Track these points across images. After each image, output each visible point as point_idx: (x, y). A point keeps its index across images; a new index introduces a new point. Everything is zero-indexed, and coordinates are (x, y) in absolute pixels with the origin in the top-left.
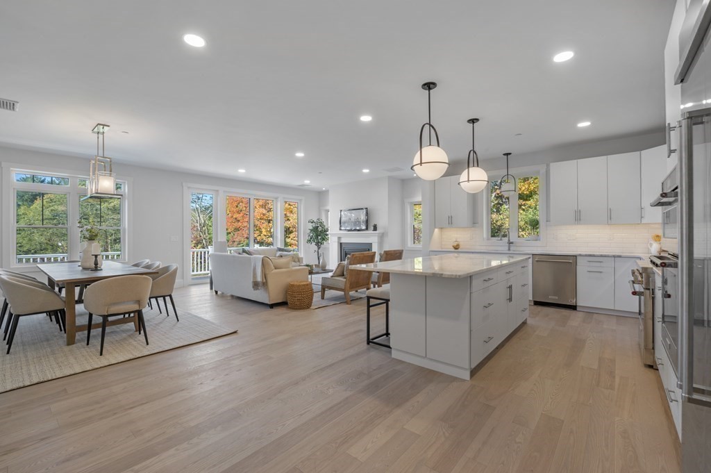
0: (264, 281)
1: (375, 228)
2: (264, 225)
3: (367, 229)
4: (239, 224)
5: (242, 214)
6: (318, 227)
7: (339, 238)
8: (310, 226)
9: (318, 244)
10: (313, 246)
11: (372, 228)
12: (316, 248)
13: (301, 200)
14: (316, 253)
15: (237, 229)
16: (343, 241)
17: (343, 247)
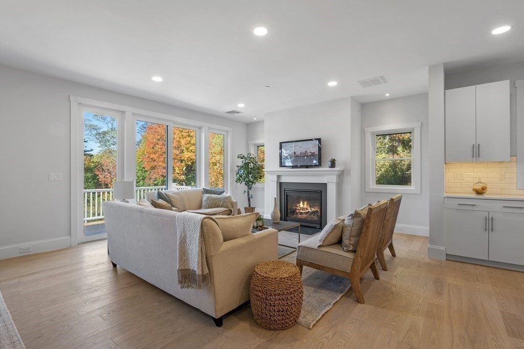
0: (206, 271)
1: (333, 164)
2: (178, 164)
3: (320, 165)
4: (156, 163)
5: (157, 155)
6: (248, 163)
7: (279, 177)
8: (240, 162)
9: (249, 184)
10: (242, 186)
11: (329, 164)
12: (246, 188)
13: (227, 131)
14: (246, 194)
15: (153, 168)
16: (283, 180)
17: (283, 187)
